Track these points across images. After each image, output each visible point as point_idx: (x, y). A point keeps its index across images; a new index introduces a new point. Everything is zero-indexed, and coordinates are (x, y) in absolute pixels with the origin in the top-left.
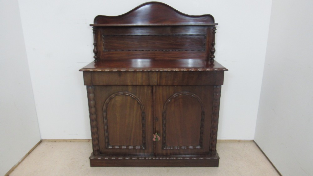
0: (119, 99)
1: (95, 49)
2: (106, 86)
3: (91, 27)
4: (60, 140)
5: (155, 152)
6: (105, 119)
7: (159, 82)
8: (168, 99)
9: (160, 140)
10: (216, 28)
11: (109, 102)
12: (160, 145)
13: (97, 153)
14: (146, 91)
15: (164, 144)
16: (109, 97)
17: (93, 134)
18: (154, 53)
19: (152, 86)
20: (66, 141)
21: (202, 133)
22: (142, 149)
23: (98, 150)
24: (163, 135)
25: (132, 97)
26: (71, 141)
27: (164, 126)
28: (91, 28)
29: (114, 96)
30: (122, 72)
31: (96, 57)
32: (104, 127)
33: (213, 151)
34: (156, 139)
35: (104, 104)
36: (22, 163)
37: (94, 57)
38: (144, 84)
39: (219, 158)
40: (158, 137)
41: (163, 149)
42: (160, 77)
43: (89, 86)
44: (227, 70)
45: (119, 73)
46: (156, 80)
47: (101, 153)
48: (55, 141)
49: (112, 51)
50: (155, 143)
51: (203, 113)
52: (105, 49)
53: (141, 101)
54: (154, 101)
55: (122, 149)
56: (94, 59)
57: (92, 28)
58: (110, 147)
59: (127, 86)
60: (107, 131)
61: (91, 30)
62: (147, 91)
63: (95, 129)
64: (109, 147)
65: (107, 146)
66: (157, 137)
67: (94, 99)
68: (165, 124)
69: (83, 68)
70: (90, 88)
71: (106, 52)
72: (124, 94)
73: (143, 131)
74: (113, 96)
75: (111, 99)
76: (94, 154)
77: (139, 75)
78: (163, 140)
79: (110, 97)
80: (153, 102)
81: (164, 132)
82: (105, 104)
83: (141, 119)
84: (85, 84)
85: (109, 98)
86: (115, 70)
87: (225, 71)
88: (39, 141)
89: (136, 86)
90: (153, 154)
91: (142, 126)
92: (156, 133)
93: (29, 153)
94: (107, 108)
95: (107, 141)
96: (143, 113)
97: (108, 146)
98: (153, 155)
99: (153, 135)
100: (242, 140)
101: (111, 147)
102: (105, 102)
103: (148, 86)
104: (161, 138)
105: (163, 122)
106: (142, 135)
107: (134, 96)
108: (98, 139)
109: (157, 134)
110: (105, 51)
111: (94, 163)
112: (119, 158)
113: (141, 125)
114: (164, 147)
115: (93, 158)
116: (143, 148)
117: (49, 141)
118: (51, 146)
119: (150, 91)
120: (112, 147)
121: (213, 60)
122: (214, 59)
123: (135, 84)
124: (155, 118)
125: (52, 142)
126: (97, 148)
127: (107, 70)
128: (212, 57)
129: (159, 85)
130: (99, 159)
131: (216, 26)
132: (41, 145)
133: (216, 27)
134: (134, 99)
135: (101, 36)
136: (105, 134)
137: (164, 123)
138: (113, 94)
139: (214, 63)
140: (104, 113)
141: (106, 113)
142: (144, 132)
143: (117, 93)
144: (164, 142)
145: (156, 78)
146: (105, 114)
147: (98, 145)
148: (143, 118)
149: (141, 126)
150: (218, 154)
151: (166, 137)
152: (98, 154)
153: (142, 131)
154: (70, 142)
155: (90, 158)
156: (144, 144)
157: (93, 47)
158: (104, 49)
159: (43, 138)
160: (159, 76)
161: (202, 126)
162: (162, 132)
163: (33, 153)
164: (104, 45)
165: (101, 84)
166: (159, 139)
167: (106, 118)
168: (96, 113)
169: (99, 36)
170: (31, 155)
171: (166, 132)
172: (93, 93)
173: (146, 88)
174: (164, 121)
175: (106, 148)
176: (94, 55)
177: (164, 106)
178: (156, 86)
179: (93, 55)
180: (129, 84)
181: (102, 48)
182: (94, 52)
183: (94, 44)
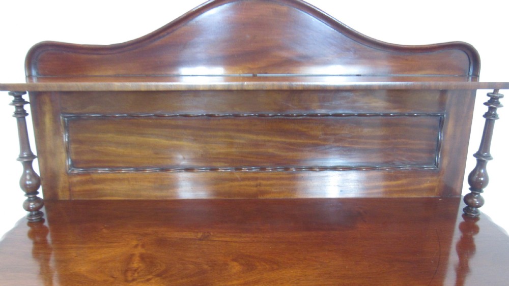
1: (28, 177)
3: (5, 94)
10: (500, 100)
18: (257, 179)
31: (32, 205)
37: (26, 207)
49: (100, 171)
52: (75, 164)
56: (26, 213)
57: (12, 98)
71: (78, 174)
110: (76, 171)
121: (477, 212)
122: (480, 209)
131: (501, 91)
133: (502, 97)
135: (55, 120)
139: (478, 223)
158: (69, 166)
164: (68, 151)
169: (48, 118)
176: (25, 198)
181: (64, 162)
182: (24, 186)
183: (21, 157)
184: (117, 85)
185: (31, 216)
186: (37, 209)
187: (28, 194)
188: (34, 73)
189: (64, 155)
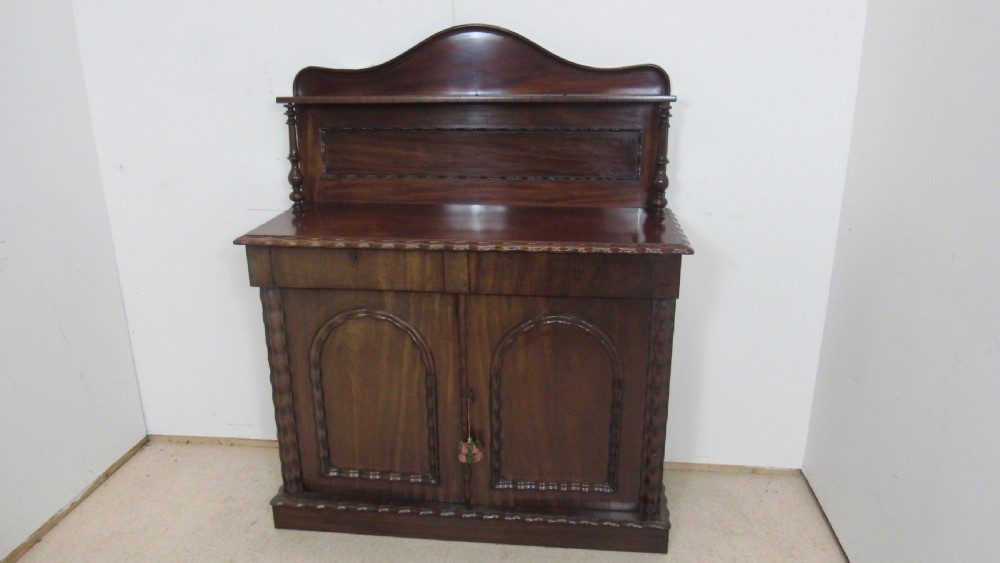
0: (355, 331)
1: (295, 173)
2: (317, 290)
3: (282, 105)
4: (201, 438)
5: (467, 496)
6: (318, 388)
7: (473, 280)
8: (507, 334)
9: (484, 459)
11: (327, 338)
12: (483, 475)
13: (294, 489)
14: (437, 307)
15: (496, 474)
16: (328, 324)
17: (281, 430)
19: (456, 296)
20: (218, 442)
21: (614, 444)
22: (430, 484)
23: (299, 480)
24: (492, 444)
25: (397, 327)
26: (232, 443)
27: (494, 417)
28: (282, 109)
29: (341, 321)
30: (360, 249)
32: (314, 414)
33: (653, 501)
34: (467, 455)
35: (312, 344)
36: (83, 504)
37: (292, 197)
38: (429, 287)
39: (668, 526)
40: (475, 450)
41: (492, 487)
42: (479, 267)
43: (268, 289)
44: (691, 252)
45: (354, 253)
46: (464, 277)
47: (306, 489)
48: (188, 441)
49: (350, 176)
50: (468, 468)
51: (618, 384)
52: (329, 170)
53: (424, 338)
54: (463, 340)
55: (368, 480)
56: (293, 203)
57: (286, 109)
58: (333, 474)
59: (381, 291)
60: (324, 424)
61: (280, 115)
62: (440, 307)
63: (288, 419)
64: (331, 474)
65: (323, 468)
66: (469, 452)
67: (284, 329)
68: (498, 412)
69: (247, 236)
70: (271, 293)
71: (331, 180)
72: (371, 316)
73: (429, 429)
74: (338, 319)
75: (332, 329)
76: (286, 489)
77: (414, 261)
78: (491, 459)
79: (331, 322)
80: (459, 342)
81: (496, 435)
82: (314, 343)
83: (424, 392)
84: (253, 284)
85: (325, 326)
86: (340, 243)
87: (683, 256)
88: (141, 437)
89: (408, 292)
90: (464, 501)
91: (429, 415)
92: (469, 440)
93: (107, 475)
94: (321, 355)
95: (323, 453)
96: (428, 374)
97: (326, 468)
98: (462, 504)
99: (461, 442)
100: (763, 469)
101: (335, 474)
102: (313, 340)
103: (443, 293)
104: (484, 454)
105: (491, 405)
106: (429, 441)
107: (401, 323)
108: (296, 444)
109: (474, 440)
110: (330, 177)
111: (286, 516)
112: (359, 509)
113: (426, 411)
114: (497, 482)
115: (280, 504)
116: (433, 482)
117: (170, 440)
118: (172, 456)
119: (450, 310)
120: (339, 471)
121: (664, 212)
123: (400, 286)
124: (466, 394)
125: (178, 442)
126: (295, 473)
127: (315, 243)
128: (659, 202)
129: (474, 292)
130: (301, 508)
132: (148, 450)
133: (670, 107)
134: (404, 331)
135: (316, 133)
136: (316, 433)
137: (496, 407)
138: (341, 312)
139: (664, 223)
140: (313, 372)
141: (318, 372)
142: (434, 432)
143: (349, 313)
144: (497, 465)
145: (466, 271)
146: (315, 374)
147: (298, 462)
148: (432, 391)
149: (426, 415)
150: (667, 514)
151: (503, 453)
152: (298, 492)
153: (426, 430)
154: (232, 445)
155: (273, 503)
156: (435, 469)
157: (287, 167)
158: (324, 171)
159: (153, 431)
160: (473, 265)
161: (615, 424)
162: (488, 435)
163: (118, 475)
164: (324, 158)
165: (301, 283)
166: (479, 457)
167: (320, 386)
168: (289, 369)
169: (310, 131)
170: (112, 480)
171: (503, 435)
172: (281, 308)
173: (437, 299)
174: (495, 402)
175: (323, 475)
176: (292, 191)
177: (493, 358)
178: (465, 294)
179: (289, 189)
180: (384, 286)
181: (320, 168)
182: (291, 180)
183: (291, 157)
184: (364, 99)
185: (294, 206)
186: (299, 200)
187: (294, 187)
188: (300, 93)
189: (321, 162)
